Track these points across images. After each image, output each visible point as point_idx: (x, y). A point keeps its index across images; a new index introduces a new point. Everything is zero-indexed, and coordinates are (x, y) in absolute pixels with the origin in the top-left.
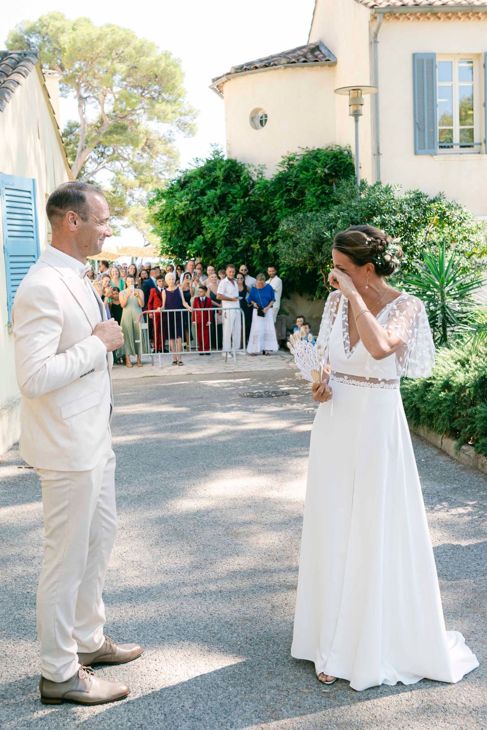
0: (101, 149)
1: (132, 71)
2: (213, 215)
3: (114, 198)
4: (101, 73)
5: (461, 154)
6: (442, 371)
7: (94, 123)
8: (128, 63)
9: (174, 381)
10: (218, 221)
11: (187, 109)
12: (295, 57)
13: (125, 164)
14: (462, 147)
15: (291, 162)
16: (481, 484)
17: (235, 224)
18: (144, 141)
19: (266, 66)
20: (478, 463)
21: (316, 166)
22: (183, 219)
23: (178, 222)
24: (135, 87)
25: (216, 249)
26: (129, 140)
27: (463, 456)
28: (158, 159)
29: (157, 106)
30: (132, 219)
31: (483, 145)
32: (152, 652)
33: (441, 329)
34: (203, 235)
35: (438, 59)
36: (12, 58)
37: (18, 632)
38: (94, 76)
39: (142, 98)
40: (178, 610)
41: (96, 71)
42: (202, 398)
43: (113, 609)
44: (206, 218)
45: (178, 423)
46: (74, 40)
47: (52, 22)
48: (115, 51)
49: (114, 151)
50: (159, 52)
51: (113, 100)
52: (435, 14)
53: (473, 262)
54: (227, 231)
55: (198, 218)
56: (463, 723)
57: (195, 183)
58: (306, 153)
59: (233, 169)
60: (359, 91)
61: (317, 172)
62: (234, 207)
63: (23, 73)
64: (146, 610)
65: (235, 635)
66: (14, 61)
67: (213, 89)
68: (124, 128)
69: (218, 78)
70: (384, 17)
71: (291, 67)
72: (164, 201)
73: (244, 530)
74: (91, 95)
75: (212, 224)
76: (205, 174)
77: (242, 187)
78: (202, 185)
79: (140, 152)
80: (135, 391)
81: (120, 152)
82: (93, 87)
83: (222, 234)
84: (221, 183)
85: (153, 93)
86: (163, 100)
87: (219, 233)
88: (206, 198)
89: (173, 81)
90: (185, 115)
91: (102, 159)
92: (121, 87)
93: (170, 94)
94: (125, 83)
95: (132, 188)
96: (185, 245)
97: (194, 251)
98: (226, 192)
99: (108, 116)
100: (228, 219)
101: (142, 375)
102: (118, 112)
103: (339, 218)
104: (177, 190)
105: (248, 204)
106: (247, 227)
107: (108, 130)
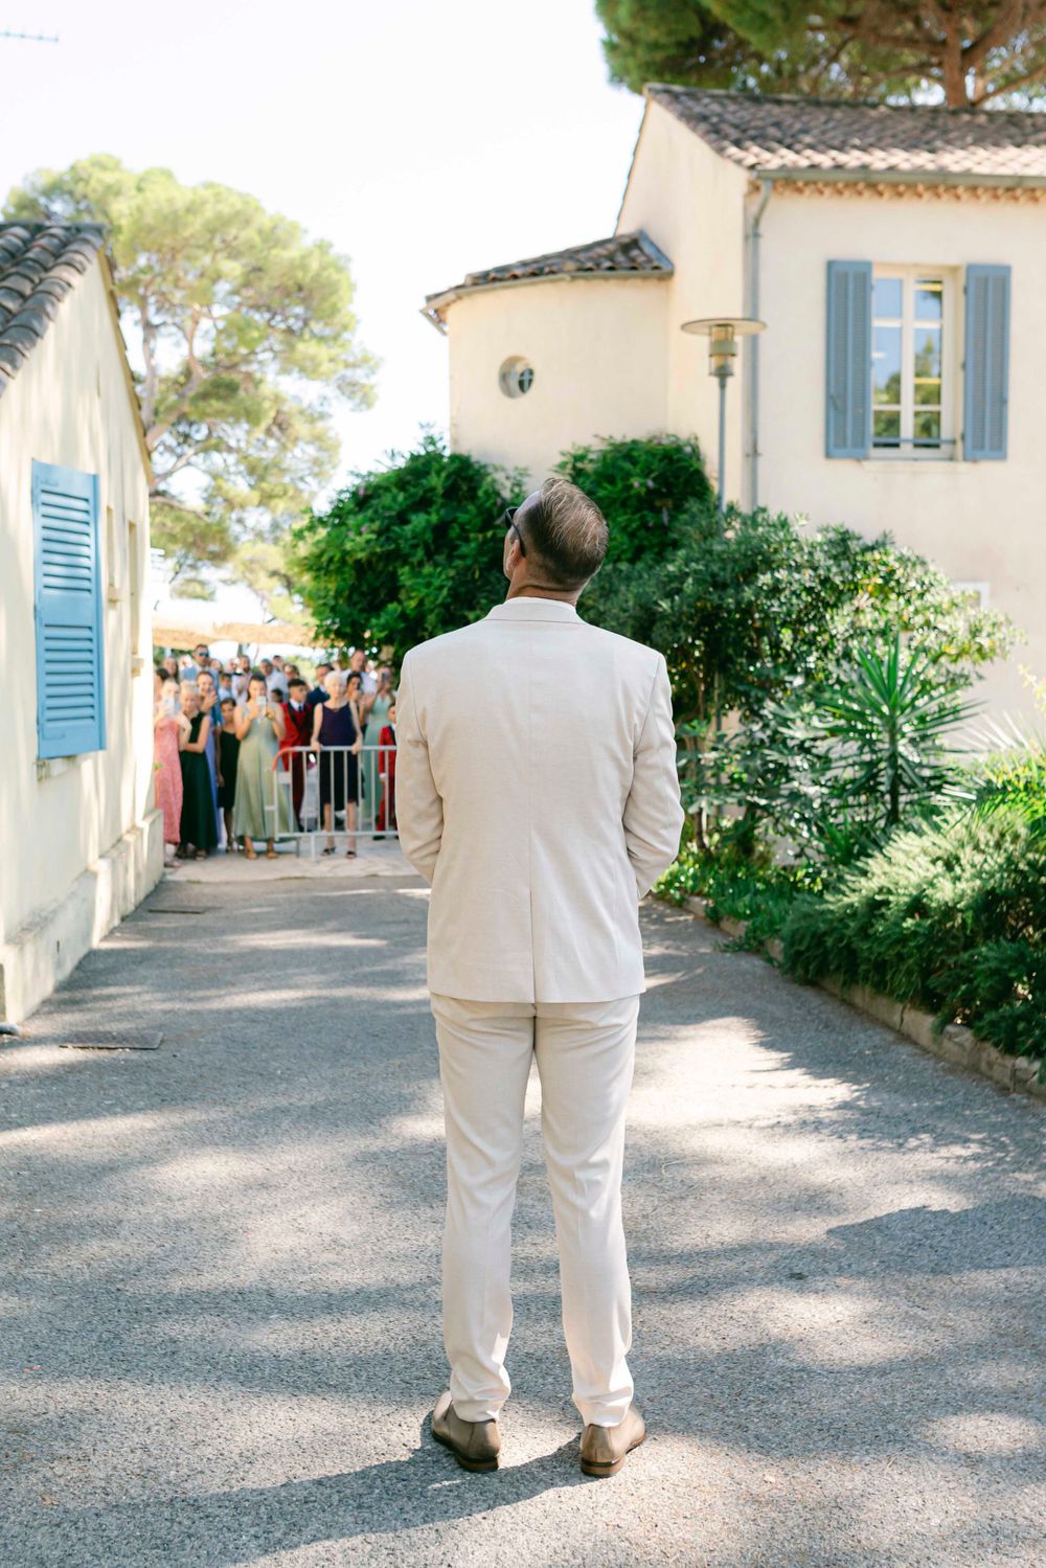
0: (182, 428)
1: (252, 276)
2: (421, 564)
3: (208, 525)
4: (190, 278)
5: (916, 460)
6: (907, 878)
7: (172, 376)
8: (244, 260)
9: (345, 889)
10: (431, 575)
11: (359, 356)
12: (591, 259)
13: (231, 459)
14: (917, 446)
15: (579, 465)
16: (989, 1101)
17: (464, 583)
18: (272, 414)
19: (534, 274)
20: (979, 1059)
21: (628, 475)
22: (361, 568)
23: (350, 575)
24: (257, 307)
25: (426, 630)
26: (242, 412)
27: (947, 1044)
28: (297, 452)
29: (301, 347)
30: (241, 568)
31: (960, 444)
32: (388, 1410)
33: (888, 797)
34: (400, 602)
35: (877, 274)
36: (53, 236)
37: (112, 1366)
38: (177, 283)
39: (270, 331)
40: (427, 1329)
41: (181, 274)
42: (406, 921)
43: (297, 1324)
44: (406, 569)
45: (368, 969)
46: (139, 209)
47: (97, 174)
48: (220, 233)
49: (210, 432)
50: (307, 242)
51: (213, 333)
52: (872, 186)
53: (943, 671)
54: (449, 595)
55: (391, 568)
56: (1034, 1556)
57: (387, 499)
58: (609, 448)
59: (463, 474)
60: (730, 329)
61: (631, 486)
62: (464, 549)
63: (79, 266)
64: (364, 1329)
65: (550, 1380)
66: (56, 241)
67: (427, 315)
68: (232, 388)
69: (437, 296)
70: (775, 188)
71: (585, 278)
72: (322, 532)
73: (533, 1177)
74: (169, 320)
75: (420, 580)
76: (408, 483)
77: (481, 510)
78: (401, 505)
79: (261, 436)
80: (270, 906)
81: (221, 434)
82: (173, 305)
83: (439, 601)
84: (440, 501)
85: (291, 321)
86: (313, 335)
87: (432, 598)
88: (408, 528)
89: (334, 299)
90: (354, 366)
91: (186, 448)
92: (229, 307)
93: (326, 324)
94: (237, 299)
95: (242, 507)
96: (363, 622)
97: (381, 631)
98: (449, 518)
99: (204, 364)
100: (452, 573)
101: (279, 875)
102: (221, 356)
103: (687, 575)
104: (350, 512)
105: (491, 544)
106: (488, 588)
107: (201, 390)
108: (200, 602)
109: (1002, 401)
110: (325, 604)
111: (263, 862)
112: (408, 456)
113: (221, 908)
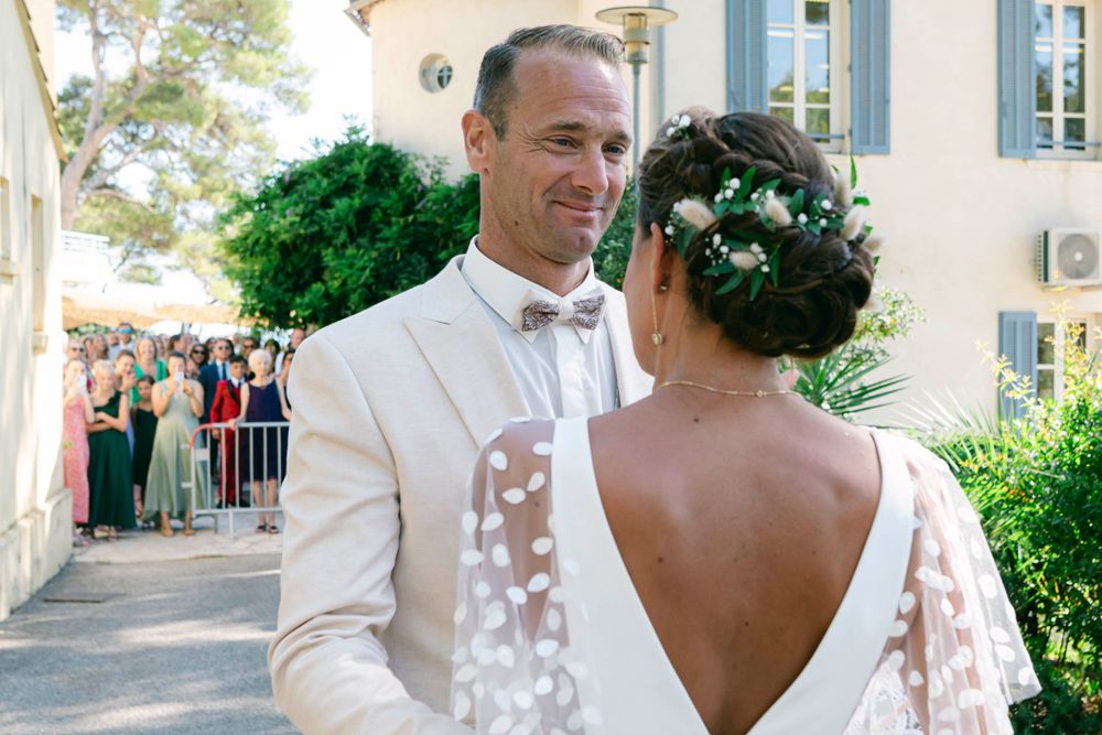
0: (131, 128)
2: (344, 246)
3: (153, 216)
7: (121, 81)
10: (354, 257)
11: (295, 66)
13: (175, 156)
17: (386, 264)
18: (214, 116)
22: (285, 249)
23: (276, 257)
24: (200, 20)
26: (186, 114)
28: (237, 151)
29: (240, 56)
30: (184, 254)
31: (847, 138)
34: (324, 282)
39: (213, 42)
44: (330, 250)
49: (156, 134)
51: (159, 42)
54: (372, 276)
57: (311, 185)
59: (385, 163)
60: (643, 18)
62: (387, 232)
67: (351, 15)
68: (176, 93)
72: (249, 216)
74: (118, 31)
75: (344, 261)
76: (332, 170)
77: (402, 196)
78: (325, 189)
79: (205, 137)
80: (178, 590)
81: (167, 134)
82: (121, 17)
83: (362, 280)
84: (362, 186)
85: (232, 35)
86: (252, 47)
87: (354, 278)
88: (332, 212)
89: (271, 15)
90: (290, 75)
91: (133, 145)
92: (174, 20)
93: (264, 37)
94: (181, 13)
95: (186, 200)
96: (287, 300)
97: (304, 310)
98: (372, 203)
99: (148, 69)
100: (374, 254)
101: (193, 554)
102: (166, 64)
103: (607, 252)
104: (276, 197)
105: (412, 228)
106: (409, 269)
107: (147, 93)
108: (147, 286)
109: (885, 101)
110: (250, 284)
111: (180, 538)
112: (333, 146)
113: (125, 594)
